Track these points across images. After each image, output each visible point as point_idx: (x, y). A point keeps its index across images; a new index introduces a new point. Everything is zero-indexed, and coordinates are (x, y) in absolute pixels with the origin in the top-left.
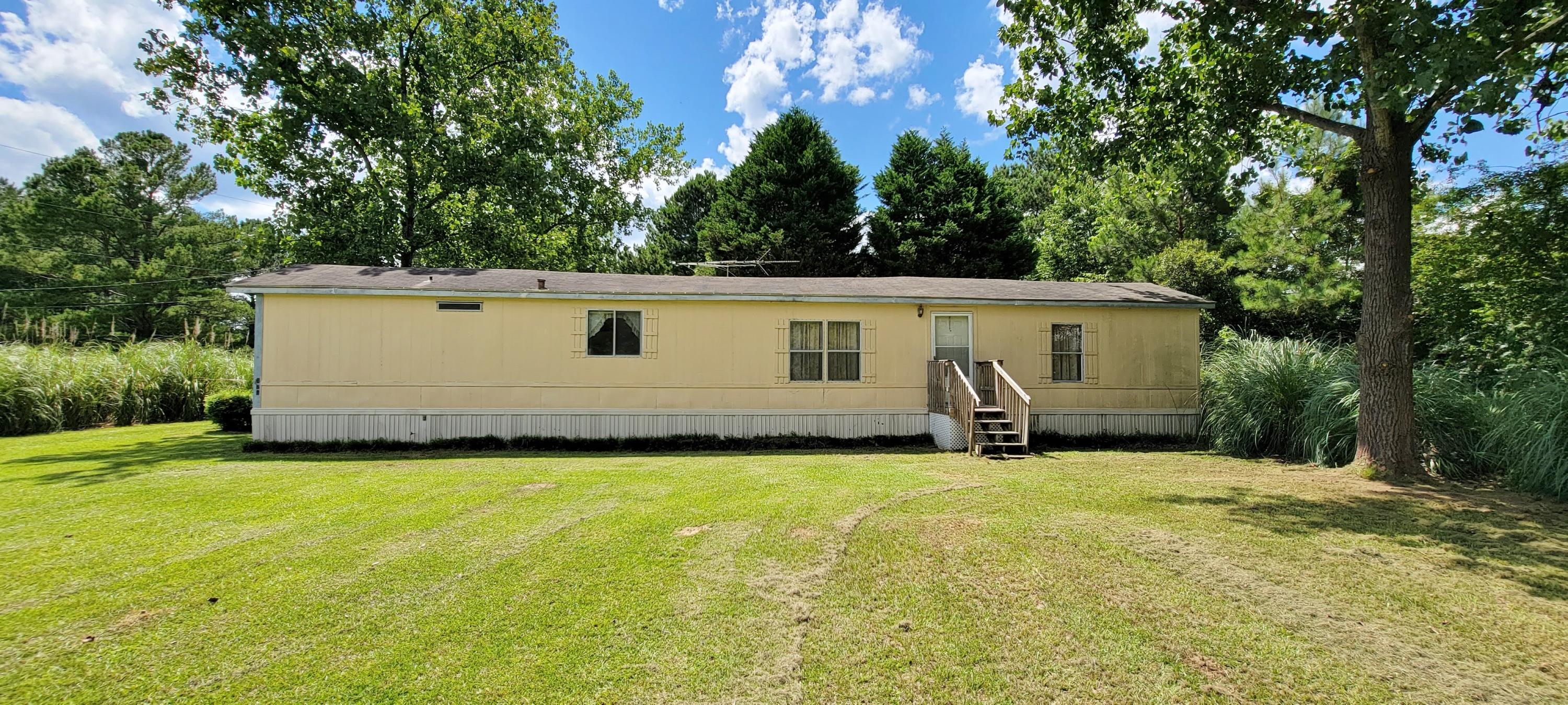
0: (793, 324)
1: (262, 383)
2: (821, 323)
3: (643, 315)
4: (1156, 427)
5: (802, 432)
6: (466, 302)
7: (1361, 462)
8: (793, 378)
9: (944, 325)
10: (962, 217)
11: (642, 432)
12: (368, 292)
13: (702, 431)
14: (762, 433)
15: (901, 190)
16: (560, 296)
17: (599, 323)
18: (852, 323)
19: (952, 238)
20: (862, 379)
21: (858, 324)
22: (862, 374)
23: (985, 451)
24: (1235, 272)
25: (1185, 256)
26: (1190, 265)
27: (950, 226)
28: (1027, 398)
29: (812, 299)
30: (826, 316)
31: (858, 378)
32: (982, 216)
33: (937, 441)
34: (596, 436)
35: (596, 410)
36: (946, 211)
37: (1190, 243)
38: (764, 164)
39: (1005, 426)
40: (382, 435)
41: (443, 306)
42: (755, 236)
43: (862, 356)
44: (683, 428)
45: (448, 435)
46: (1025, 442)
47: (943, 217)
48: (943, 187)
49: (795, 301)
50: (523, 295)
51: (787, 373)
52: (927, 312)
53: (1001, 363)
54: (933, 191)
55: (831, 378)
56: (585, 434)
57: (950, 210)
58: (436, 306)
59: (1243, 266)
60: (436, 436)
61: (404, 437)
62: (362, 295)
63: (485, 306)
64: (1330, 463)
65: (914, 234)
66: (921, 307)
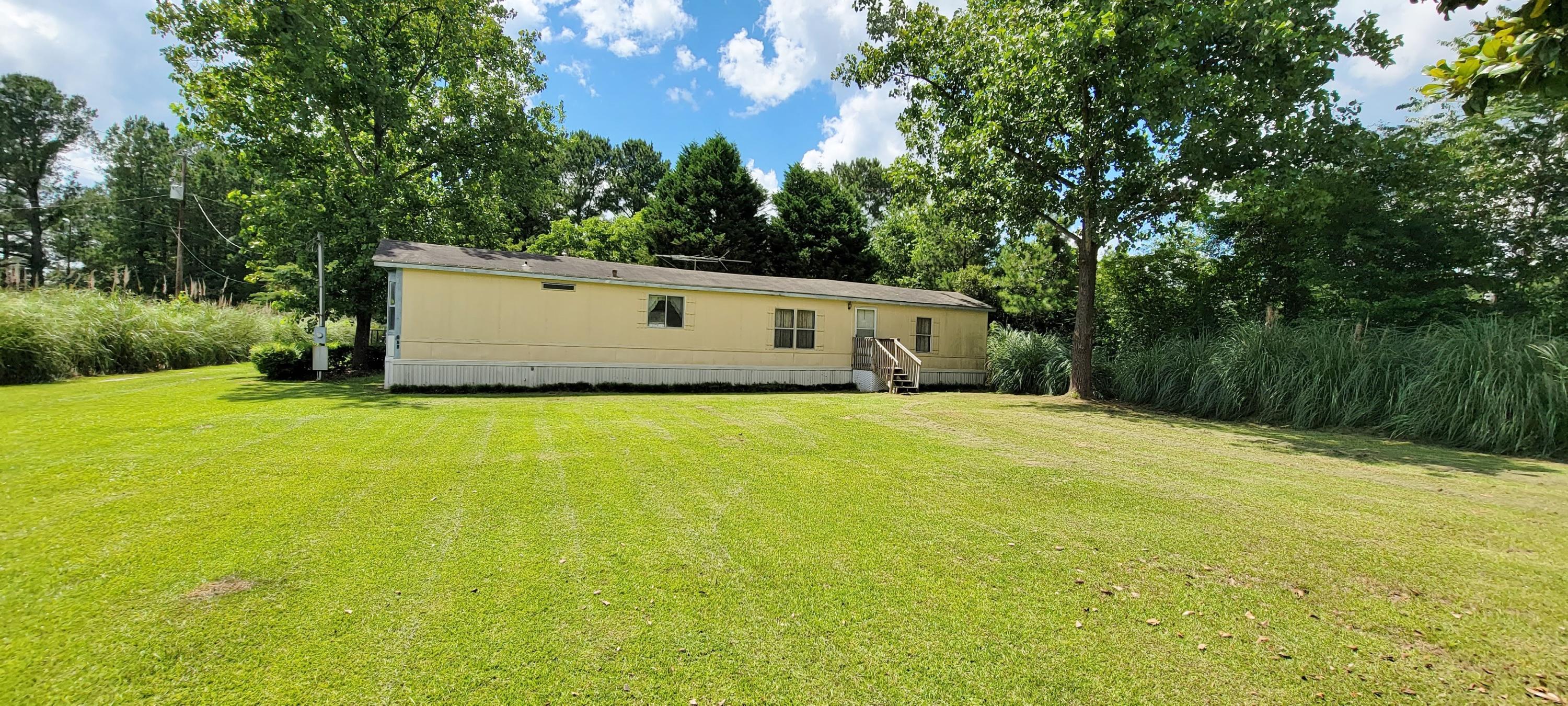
0: (777, 310)
1: (401, 339)
2: (793, 311)
3: (686, 300)
4: (965, 380)
5: (781, 381)
6: (560, 283)
7: (1072, 392)
8: (776, 346)
9: (861, 315)
10: (840, 234)
11: (683, 381)
12: (492, 272)
13: (721, 380)
14: (757, 382)
15: (797, 209)
16: (633, 284)
17: (655, 301)
18: (808, 312)
19: (834, 249)
20: (816, 347)
21: (814, 312)
22: (816, 344)
23: (900, 391)
24: (999, 288)
25: (972, 275)
26: (975, 281)
27: (834, 240)
28: (919, 362)
29: (791, 295)
30: (796, 306)
31: (812, 347)
32: (853, 236)
33: (859, 387)
34: (653, 383)
35: (653, 364)
36: (830, 229)
37: (974, 267)
38: (704, 178)
39: (903, 378)
40: (500, 381)
41: (546, 286)
42: (701, 236)
43: (816, 334)
44: (709, 378)
45: (550, 382)
46: (917, 386)
47: (827, 234)
48: (827, 211)
49: (780, 295)
50: (607, 282)
51: (773, 343)
52: (853, 305)
53: (899, 340)
54: (820, 214)
55: (798, 346)
56: (646, 382)
57: (832, 229)
58: (541, 286)
59: (1002, 284)
60: (541, 383)
61: (518, 383)
62: (472, 273)
63: (576, 288)
64: (1055, 394)
65: (810, 244)
66: (850, 303)
